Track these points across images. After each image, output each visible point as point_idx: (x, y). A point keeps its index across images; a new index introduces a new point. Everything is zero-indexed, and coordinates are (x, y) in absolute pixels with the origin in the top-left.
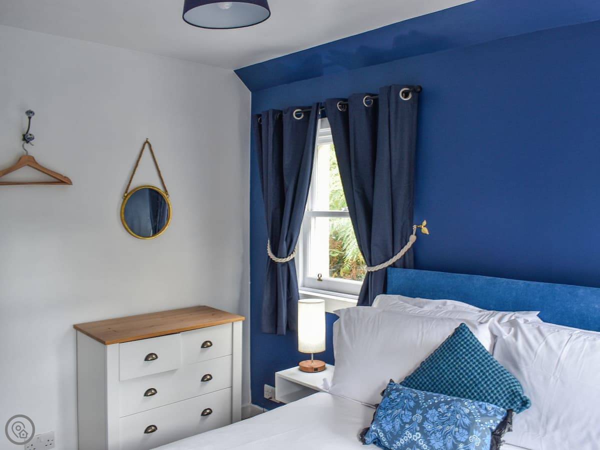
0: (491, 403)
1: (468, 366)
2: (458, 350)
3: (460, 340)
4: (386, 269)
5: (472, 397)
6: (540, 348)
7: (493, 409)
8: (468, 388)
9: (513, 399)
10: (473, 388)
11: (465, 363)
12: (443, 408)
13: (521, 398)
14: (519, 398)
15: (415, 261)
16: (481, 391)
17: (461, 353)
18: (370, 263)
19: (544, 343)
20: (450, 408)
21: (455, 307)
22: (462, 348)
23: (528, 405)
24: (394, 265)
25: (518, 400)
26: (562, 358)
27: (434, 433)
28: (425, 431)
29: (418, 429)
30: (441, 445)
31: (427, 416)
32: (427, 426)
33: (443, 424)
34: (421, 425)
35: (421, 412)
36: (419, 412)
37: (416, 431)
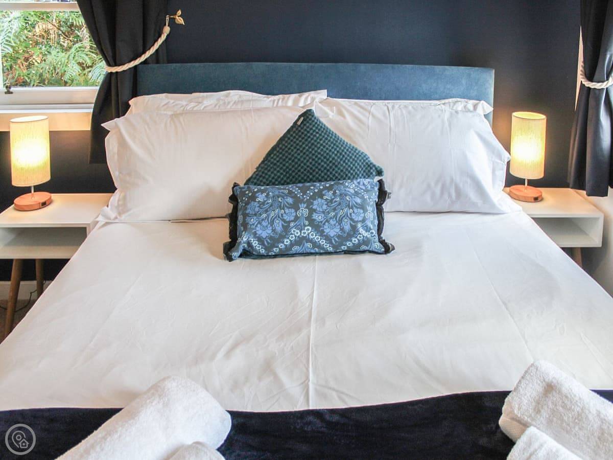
12: (329, 195)
14: (374, 168)
24: (145, 62)
27: (328, 221)
28: (316, 223)
29: (307, 223)
30: (338, 230)
31: (314, 207)
32: (318, 217)
33: (335, 209)
34: (309, 218)
35: (305, 205)
36: (303, 206)
37: (305, 226)
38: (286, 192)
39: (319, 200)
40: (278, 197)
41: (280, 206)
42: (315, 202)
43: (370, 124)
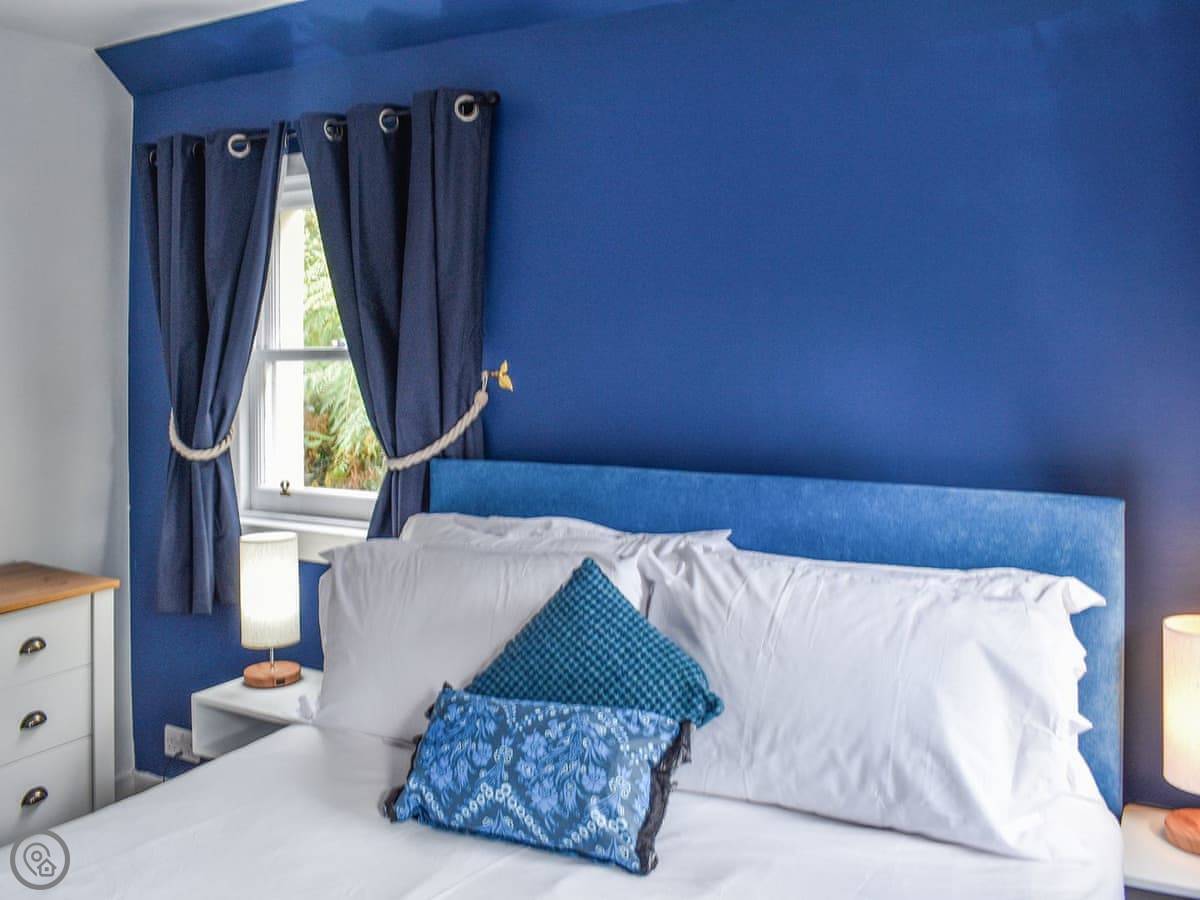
0: (648, 711)
1: (601, 642)
2: (581, 613)
3: (583, 593)
4: (427, 463)
5: (611, 702)
6: (736, 598)
7: (651, 721)
8: (601, 685)
9: (689, 701)
10: (612, 685)
11: (596, 637)
12: (555, 730)
13: (705, 697)
14: (700, 696)
15: (485, 444)
16: (628, 690)
17: (586, 617)
18: (394, 452)
19: (743, 588)
20: (568, 727)
21: (569, 530)
22: (587, 607)
23: (718, 709)
24: (443, 455)
25: (699, 702)
26: (777, 615)
27: (539, 780)
28: (521, 780)
29: (506, 776)
30: (554, 803)
31: (524, 748)
32: (526, 770)
33: (556, 760)
34: (511, 769)
35: (511, 742)
36: (507, 742)
37: (502, 782)
38: (494, 710)
39: (537, 735)
40: (478, 717)
41: (473, 737)
42: (529, 740)
43: (734, 606)
